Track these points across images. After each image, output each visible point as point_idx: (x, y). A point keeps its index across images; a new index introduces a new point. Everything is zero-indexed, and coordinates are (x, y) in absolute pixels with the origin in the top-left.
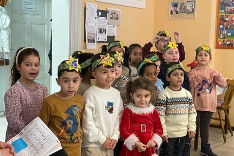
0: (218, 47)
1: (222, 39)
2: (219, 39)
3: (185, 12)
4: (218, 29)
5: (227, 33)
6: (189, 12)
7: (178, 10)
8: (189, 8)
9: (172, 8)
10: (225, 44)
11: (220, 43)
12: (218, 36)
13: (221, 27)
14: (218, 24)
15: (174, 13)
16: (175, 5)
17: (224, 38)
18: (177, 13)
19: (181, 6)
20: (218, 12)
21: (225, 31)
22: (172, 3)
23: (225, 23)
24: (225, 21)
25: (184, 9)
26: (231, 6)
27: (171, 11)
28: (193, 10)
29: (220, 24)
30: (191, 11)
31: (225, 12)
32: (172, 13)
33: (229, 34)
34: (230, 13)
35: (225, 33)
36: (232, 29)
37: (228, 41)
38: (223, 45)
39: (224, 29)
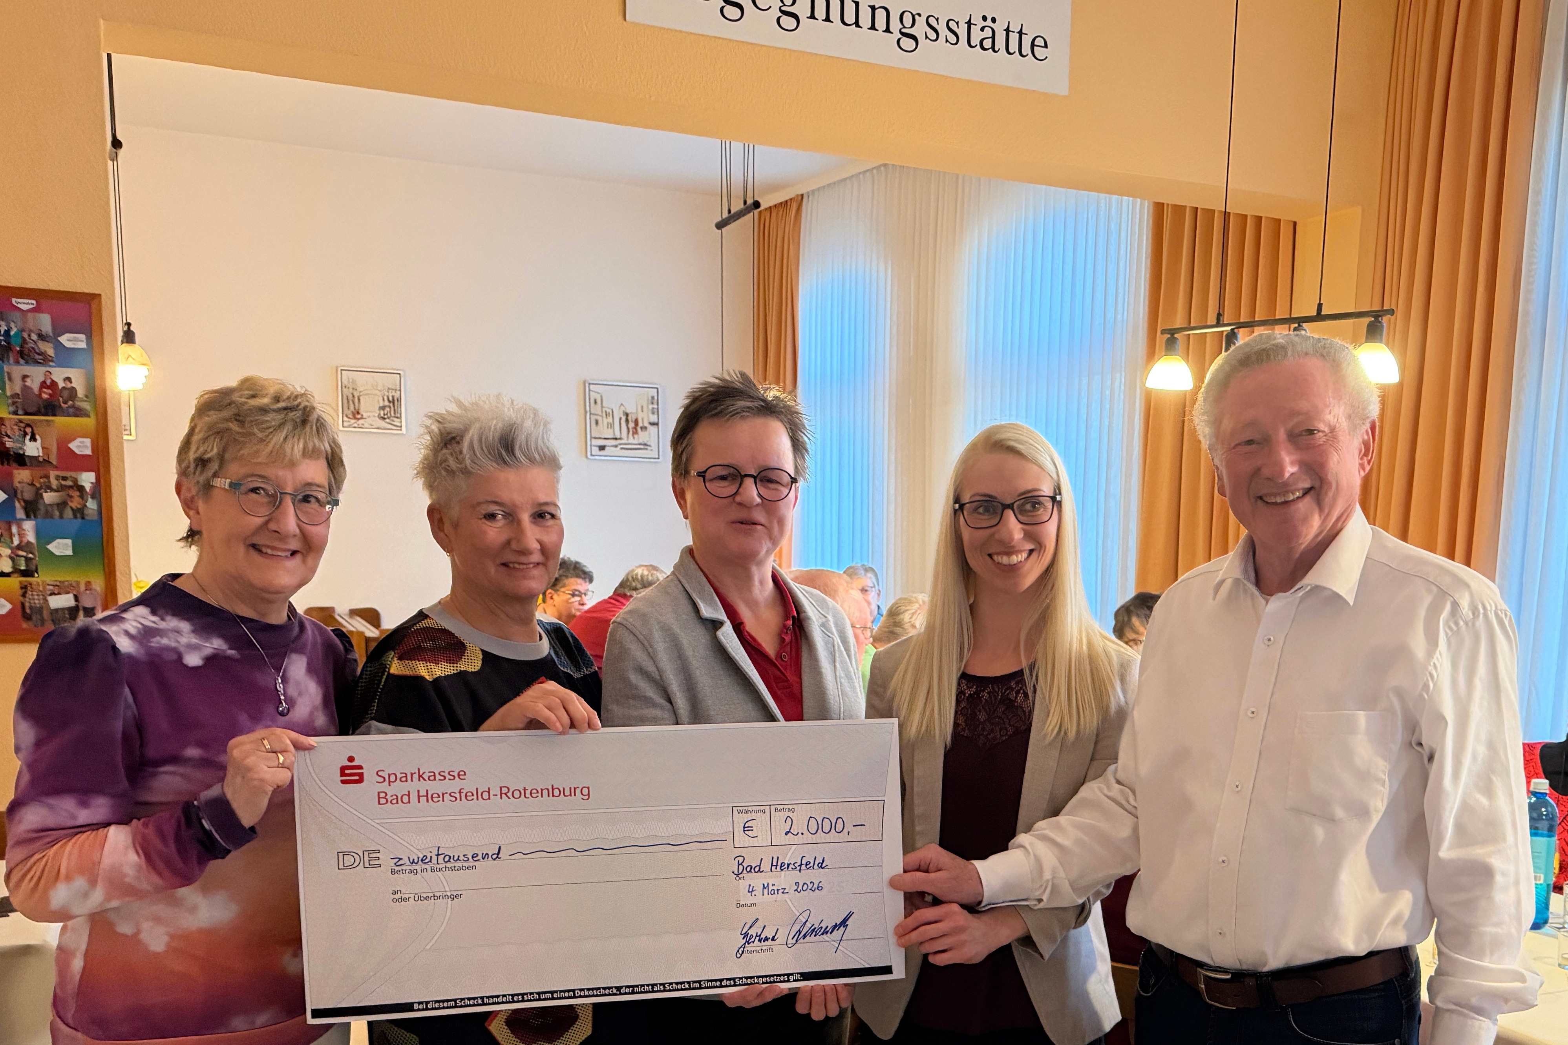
17: (27, 573)
21: (29, 526)
23: (22, 475)
26: (45, 360)
33: (62, 547)
34: (50, 408)
35: (31, 537)
36: (79, 512)
37: (60, 589)
38: (27, 618)
39: (20, 514)
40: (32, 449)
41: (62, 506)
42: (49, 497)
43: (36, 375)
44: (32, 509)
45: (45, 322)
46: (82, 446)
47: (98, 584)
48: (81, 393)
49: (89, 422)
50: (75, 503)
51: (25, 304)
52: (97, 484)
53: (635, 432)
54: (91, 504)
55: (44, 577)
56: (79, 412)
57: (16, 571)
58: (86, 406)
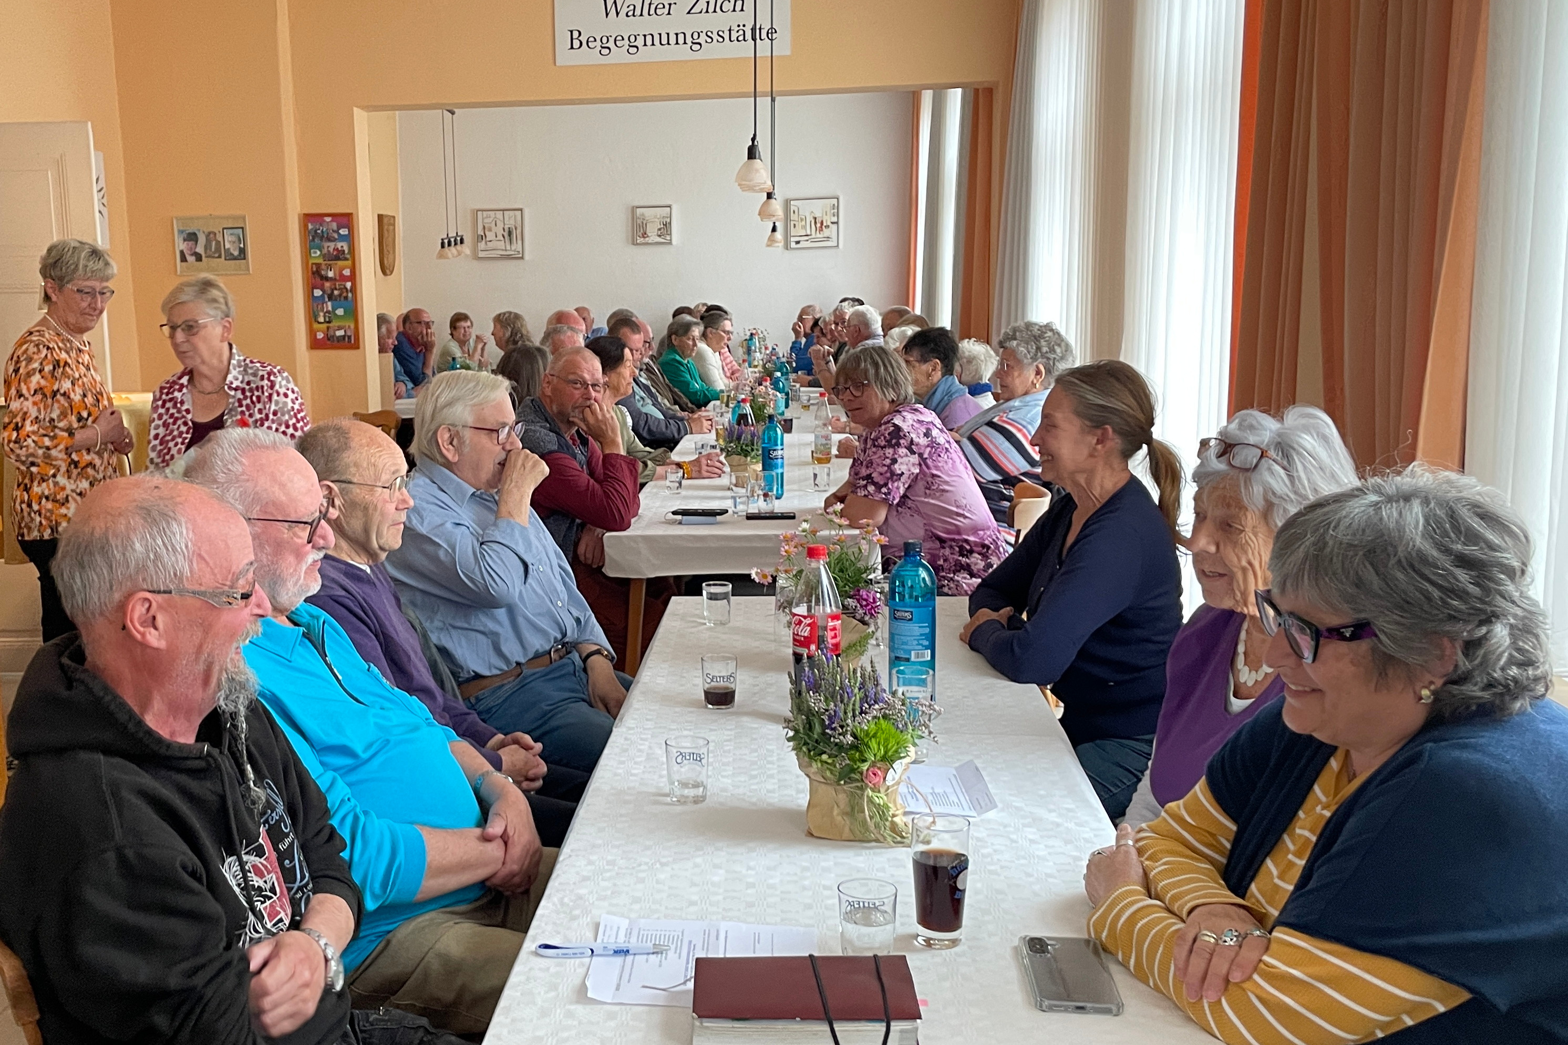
0: (315, 344)
1: (325, 325)
2: (316, 326)
3: (220, 257)
4: (310, 298)
5: (334, 309)
6: (230, 257)
7: (200, 249)
8: (229, 243)
9: (181, 245)
10: (333, 337)
11: (320, 336)
12: (312, 317)
13: (318, 293)
14: (310, 288)
15: (191, 259)
16: (192, 237)
17: (329, 322)
18: (199, 258)
19: (208, 241)
20: (306, 255)
21: (329, 304)
22: (180, 232)
24: (327, 279)
25: (218, 249)
26: (335, 240)
27: (182, 252)
28: (243, 251)
29: (314, 287)
30: (236, 253)
31: (325, 257)
32: (184, 259)
33: (340, 312)
34: (337, 258)
35: (330, 308)
38: (329, 339)
41: (340, 295)
42: (336, 292)
43: (332, 245)
44: (331, 297)
45: (334, 225)
46: (347, 272)
47: (352, 326)
48: (346, 252)
49: (349, 263)
50: (345, 294)
51: (328, 219)
52: (352, 287)
53: (821, 230)
54: (350, 295)
55: (335, 324)
56: (346, 259)
57: (325, 322)
58: (348, 256)
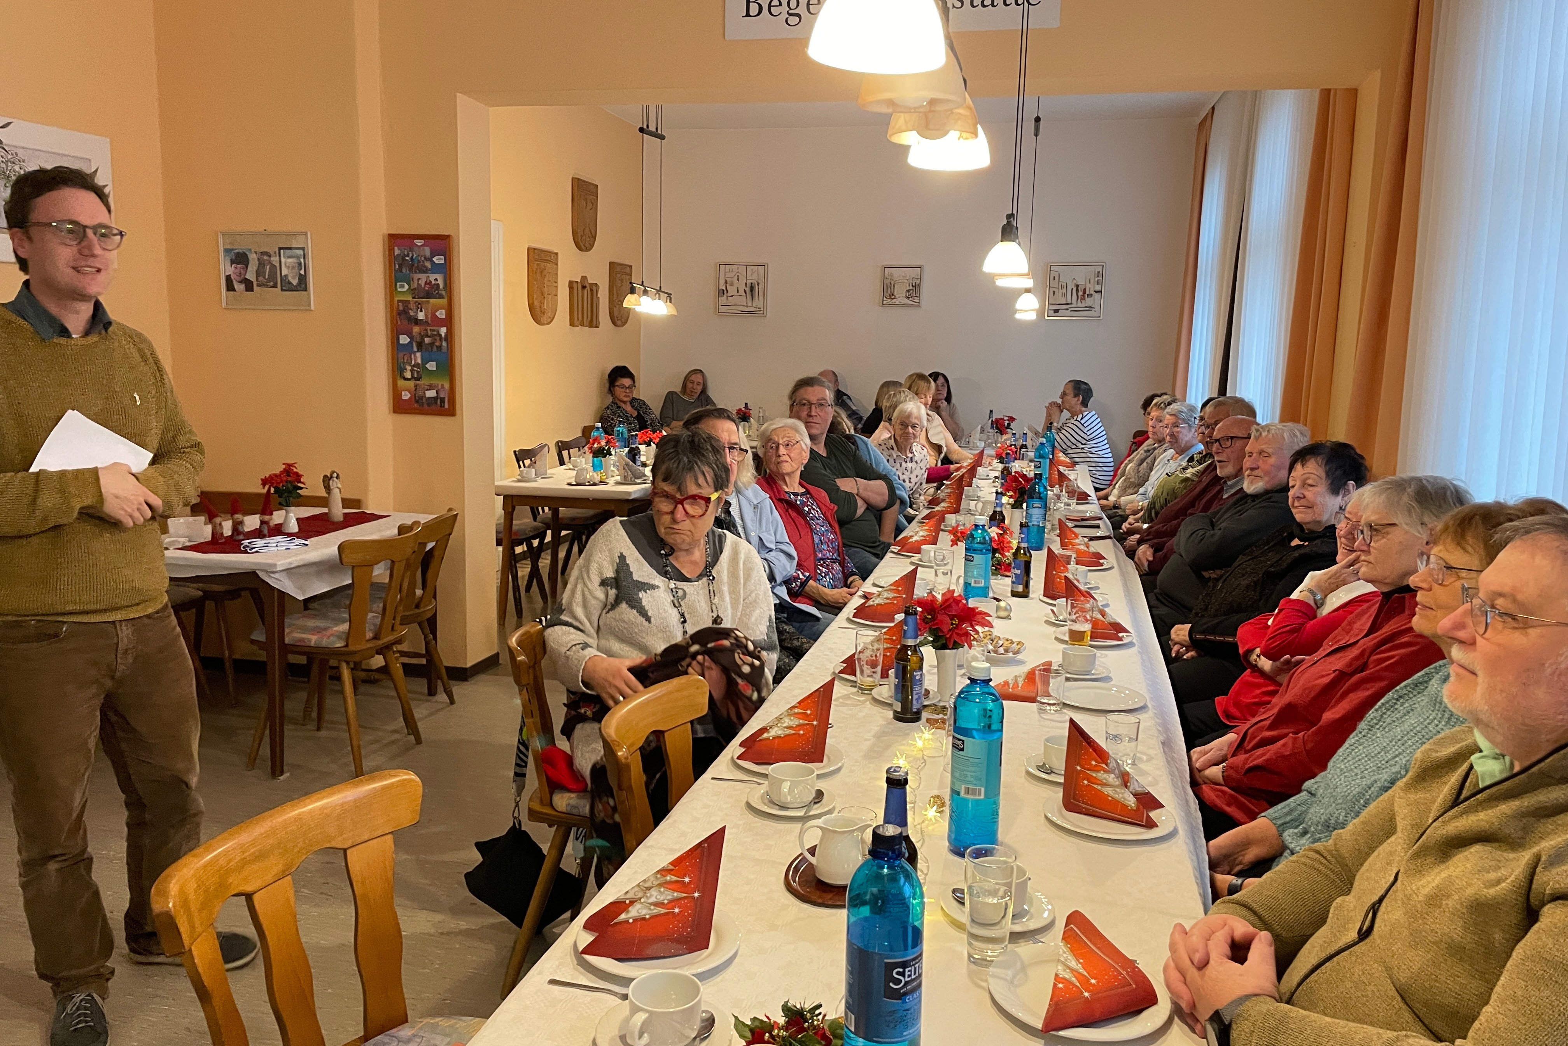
0: (399, 407)
1: (411, 384)
2: (401, 383)
3: (275, 286)
4: (395, 347)
5: (425, 361)
7: (251, 275)
9: (230, 270)
10: (422, 398)
11: (406, 396)
12: (397, 371)
13: (404, 339)
14: (395, 332)
15: (239, 287)
16: (240, 259)
17: (418, 379)
18: (249, 286)
19: (261, 264)
20: (391, 289)
21: (418, 355)
23: (416, 329)
24: (417, 322)
25: (273, 276)
26: (425, 271)
27: (228, 279)
28: (303, 279)
29: (400, 332)
30: (295, 282)
31: (415, 292)
32: (230, 287)
33: (432, 366)
34: (429, 295)
35: (419, 361)
36: (440, 348)
37: (431, 388)
38: (417, 402)
39: (415, 349)
40: (421, 316)
41: (432, 344)
42: (427, 340)
43: (423, 277)
44: (420, 346)
45: (427, 251)
46: (441, 314)
47: (447, 386)
48: (441, 287)
50: (437, 344)
51: (419, 243)
52: (447, 334)
53: (1083, 298)
54: (444, 344)
55: (424, 382)
56: (441, 297)
57: (413, 377)
58: (443, 293)
